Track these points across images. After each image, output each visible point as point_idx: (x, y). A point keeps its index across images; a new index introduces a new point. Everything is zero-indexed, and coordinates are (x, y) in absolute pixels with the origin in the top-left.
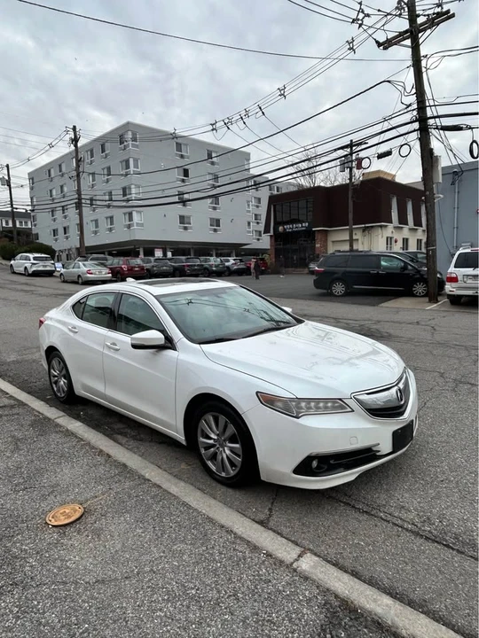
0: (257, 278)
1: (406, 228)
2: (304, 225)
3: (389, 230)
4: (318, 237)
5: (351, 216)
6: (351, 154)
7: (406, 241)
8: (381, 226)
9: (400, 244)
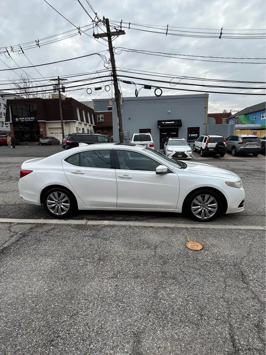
0: (14, 147)
1: (83, 123)
2: (32, 118)
3: (77, 124)
4: (41, 125)
5: (61, 115)
6: (59, 84)
7: (83, 129)
8: (74, 122)
9: (81, 130)
